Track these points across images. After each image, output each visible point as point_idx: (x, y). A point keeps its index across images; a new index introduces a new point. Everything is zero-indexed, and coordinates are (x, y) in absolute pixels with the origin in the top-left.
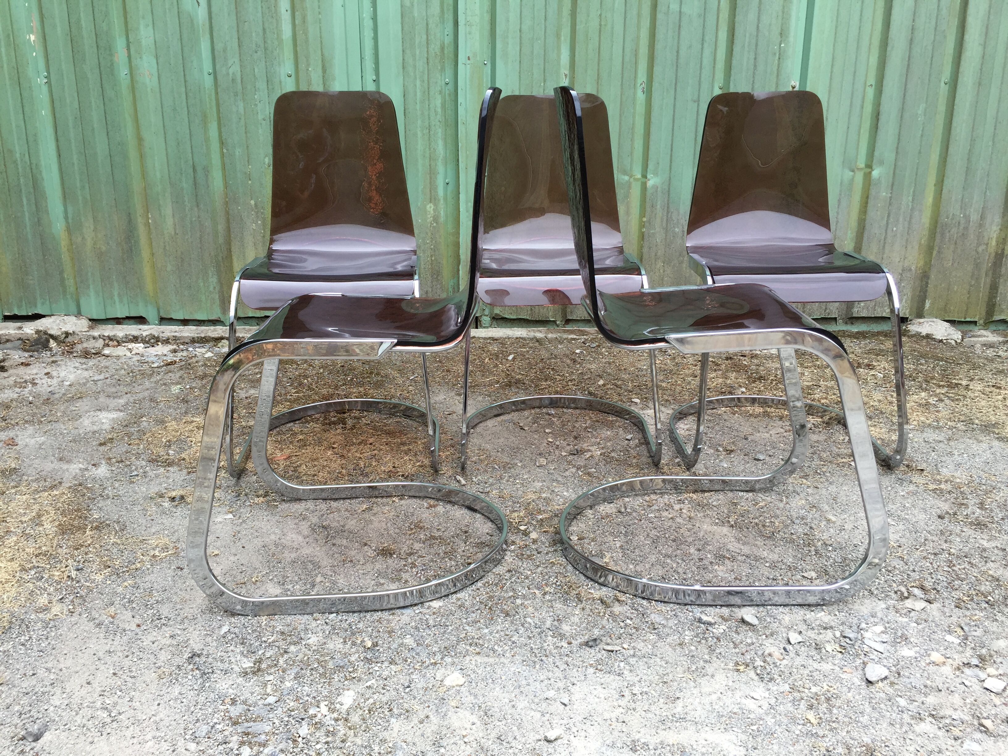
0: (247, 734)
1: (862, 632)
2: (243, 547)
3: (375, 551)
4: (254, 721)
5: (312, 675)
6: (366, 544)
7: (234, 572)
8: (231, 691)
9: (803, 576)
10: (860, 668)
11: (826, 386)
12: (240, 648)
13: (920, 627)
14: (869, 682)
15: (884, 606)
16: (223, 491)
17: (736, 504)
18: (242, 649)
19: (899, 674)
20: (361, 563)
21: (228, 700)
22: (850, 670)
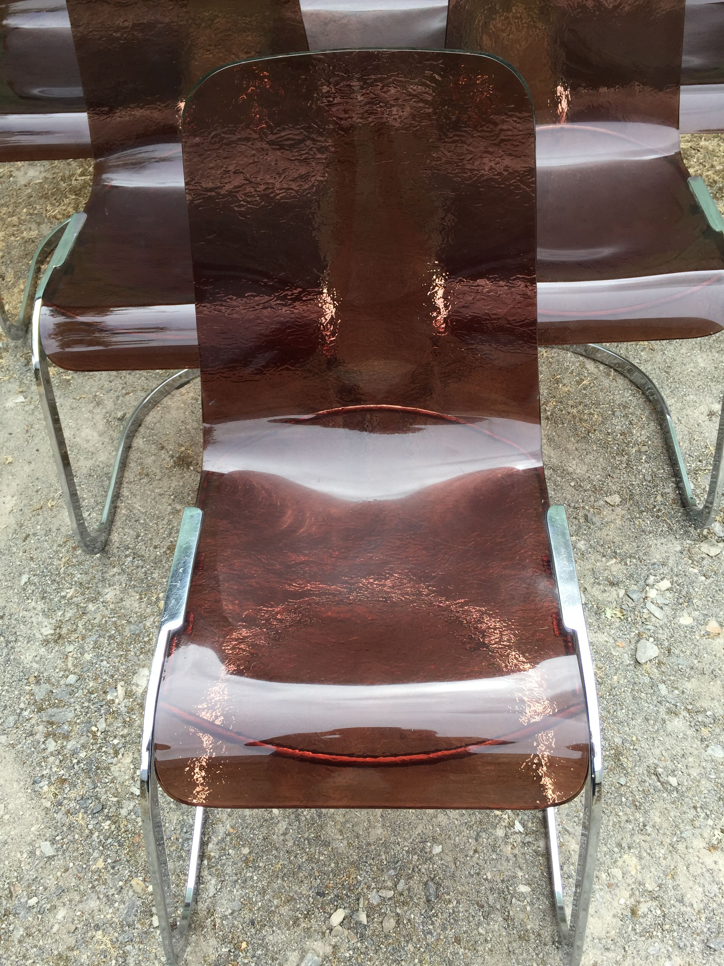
0: (52, 723)
1: (647, 588)
2: (38, 450)
3: (172, 457)
4: (58, 707)
5: (109, 644)
6: (163, 448)
7: (30, 492)
8: (35, 665)
9: (606, 502)
10: (633, 641)
11: (707, 148)
12: (40, 606)
13: (709, 581)
14: (637, 662)
15: (679, 548)
16: (11, 355)
17: (558, 382)
18: (43, 606)
19: (669, 651)
20: (157, 477)
21: (32, 679)
22: (624, 644)
